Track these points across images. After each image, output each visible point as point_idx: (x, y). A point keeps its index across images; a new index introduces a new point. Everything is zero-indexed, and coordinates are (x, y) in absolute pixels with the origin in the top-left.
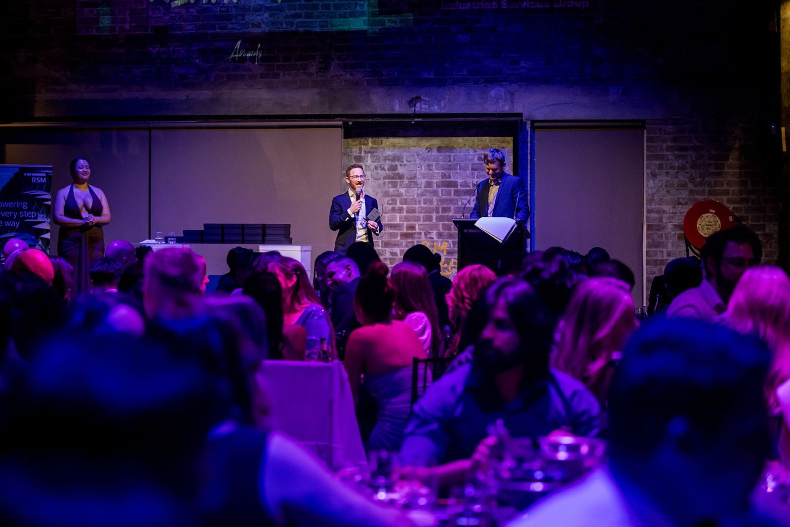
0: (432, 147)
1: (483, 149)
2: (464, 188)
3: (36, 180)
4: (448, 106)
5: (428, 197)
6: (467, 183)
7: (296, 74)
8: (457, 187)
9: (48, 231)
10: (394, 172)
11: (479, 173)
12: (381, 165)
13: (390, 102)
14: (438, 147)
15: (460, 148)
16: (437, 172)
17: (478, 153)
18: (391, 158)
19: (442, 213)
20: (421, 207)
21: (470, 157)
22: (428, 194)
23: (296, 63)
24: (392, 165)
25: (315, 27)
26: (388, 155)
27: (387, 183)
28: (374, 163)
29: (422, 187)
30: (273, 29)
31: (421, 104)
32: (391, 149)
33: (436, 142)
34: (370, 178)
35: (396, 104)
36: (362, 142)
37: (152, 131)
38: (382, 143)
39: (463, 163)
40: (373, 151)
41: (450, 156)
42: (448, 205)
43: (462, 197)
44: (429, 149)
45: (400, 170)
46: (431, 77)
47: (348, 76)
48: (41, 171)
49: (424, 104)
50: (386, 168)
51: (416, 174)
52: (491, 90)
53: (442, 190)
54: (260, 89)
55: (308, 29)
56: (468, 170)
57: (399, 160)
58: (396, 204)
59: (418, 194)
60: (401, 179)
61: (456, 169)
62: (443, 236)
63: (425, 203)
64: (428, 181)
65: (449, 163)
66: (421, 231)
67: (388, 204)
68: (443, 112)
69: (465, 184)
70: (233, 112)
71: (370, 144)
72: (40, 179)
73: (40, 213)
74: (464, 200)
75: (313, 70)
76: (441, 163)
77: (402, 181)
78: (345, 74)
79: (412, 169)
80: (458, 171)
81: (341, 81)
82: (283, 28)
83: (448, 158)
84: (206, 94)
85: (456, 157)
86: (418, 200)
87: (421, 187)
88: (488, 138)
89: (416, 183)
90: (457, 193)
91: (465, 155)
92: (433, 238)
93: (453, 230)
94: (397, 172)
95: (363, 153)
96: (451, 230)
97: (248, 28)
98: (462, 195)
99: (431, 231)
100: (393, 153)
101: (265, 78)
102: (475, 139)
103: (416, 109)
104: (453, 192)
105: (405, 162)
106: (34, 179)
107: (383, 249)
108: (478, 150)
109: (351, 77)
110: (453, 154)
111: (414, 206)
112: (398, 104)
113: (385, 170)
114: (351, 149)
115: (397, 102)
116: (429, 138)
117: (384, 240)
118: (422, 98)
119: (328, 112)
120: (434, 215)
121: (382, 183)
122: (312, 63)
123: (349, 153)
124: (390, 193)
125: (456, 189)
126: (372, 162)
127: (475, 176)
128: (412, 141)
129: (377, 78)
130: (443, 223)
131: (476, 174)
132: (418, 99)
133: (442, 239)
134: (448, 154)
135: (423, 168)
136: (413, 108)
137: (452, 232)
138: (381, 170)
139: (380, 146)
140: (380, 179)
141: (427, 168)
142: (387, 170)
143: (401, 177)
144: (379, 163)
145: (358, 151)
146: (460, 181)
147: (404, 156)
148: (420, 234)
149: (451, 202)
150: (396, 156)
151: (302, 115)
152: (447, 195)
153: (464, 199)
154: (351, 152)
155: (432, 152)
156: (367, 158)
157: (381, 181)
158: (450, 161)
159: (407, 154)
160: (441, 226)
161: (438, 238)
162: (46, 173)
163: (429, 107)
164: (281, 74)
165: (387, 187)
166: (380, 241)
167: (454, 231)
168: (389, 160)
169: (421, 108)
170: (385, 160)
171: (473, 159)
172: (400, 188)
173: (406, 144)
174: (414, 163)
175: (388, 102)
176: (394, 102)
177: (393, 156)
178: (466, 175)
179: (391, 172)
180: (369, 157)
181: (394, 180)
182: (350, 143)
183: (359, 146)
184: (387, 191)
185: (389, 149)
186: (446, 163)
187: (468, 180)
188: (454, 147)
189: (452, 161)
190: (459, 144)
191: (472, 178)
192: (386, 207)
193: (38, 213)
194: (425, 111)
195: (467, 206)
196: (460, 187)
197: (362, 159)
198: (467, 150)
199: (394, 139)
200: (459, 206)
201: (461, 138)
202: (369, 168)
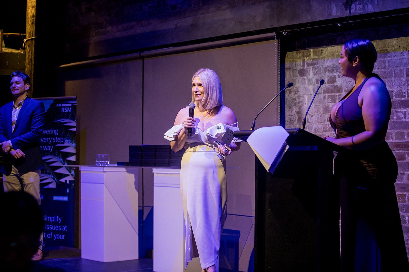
2: (400, 99)
3: (65, 110)
4: (381, 3)
6: (402, 92)
9: (72, 154)
10: (333, 84)
12: (321, 78)
13: (328, 7)
15: (395, 51)
18: (330, 69)
21: (405, 61)
24: (331, 77)
26: (328, 66)
27: (327, 97)
28: (315, 76)
31: (355, 5)
32: (330, 59)
36: (305, 53)
37: (145, 60)
38: (322, 53)
39: (398, 70)
40: (315, 62)
41: (384, 62)
43: (398, 110)
45: (339, 82)
48: (68, 102)
49: (358, 5)
50: (326, 80)
54: (225, 9)
56: (403, 76)
57: (337, 71)
60: (339, 92)
61: (391, 77)
65: (384, 70)
68: (377, 10)
69: (401, 94)
71: (312, 56)
72: (67, 109)
73: (66, 139)
74: (400, 114)
77: (340, 95)
80: (393, 79)
83: (383, 64)
85: (390, 63)
91: (400, 59)
94: (335, 84)
95: (306, 65)
98: (397, 108)
100: (332, 63)
103: (351, 12)
106: (63, 109)
110: (388, 59)
112: (335, 8)
114: (296, 62)
115: (334, 6)
121: (323, 97)
123: (294, 66)
126: (314, 75)
134: (383, 59)
136: (348, 11)
139: (321, 57)
140: (321, 93)
142: (326, 83)
143: (339, 90)
144: (320, 76)
145: (302, 64)
146: (395, 90)
150: (335, 66)
153: (400, 112)
154: (296, 66)
156: (310, 71)
158: (385, 67)
162: (72, 104)
163: (364, 7)
165: (327, 102)
168: (328, 71)
169: (356, 9)
170: (325, 72)
175: (326, 7)
176: (331, 6)
177: (332, 66)
178: (401, 82)
179: (330, 85)
180: (311, 69)
181: (333, 94)
182: (295, 56)
183: (302, 59)
184: (327, 106)
185: (328, 59)
186: (381, 70)
187: (403, 89)
188: (389, 50)
189: (387, 68)
190: (393, 46)
191: (407, 87)
192: (326, 125)
193: (65, 139)
194: (359, 12)
195: (403, 120)
196: (396, 98)
197: (305, 72)
198: (402, 53)
199: (333, 47)
200: (394, 121)
201: (396, 39)
202: (311, 82)
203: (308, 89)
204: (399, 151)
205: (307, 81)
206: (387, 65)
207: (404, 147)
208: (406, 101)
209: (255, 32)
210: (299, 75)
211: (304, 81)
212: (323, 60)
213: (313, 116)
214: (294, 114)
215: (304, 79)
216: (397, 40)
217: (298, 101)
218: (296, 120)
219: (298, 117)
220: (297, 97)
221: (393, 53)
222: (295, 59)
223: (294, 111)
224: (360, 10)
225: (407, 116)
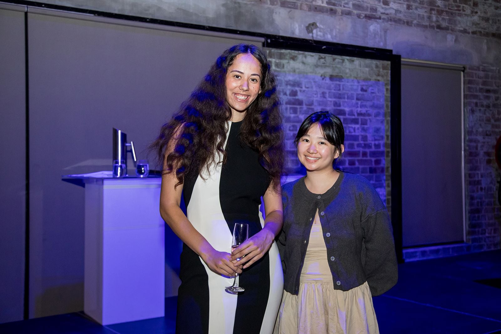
0: (325, 75)
1: (364, 80)
2: (351, 117)
8: (346, 114)
10: (294, 97)
11: (362, 103)
12: (283, 90)
13: (291, 25)
14: (331, 75)
16: (330, 99)
17: (361, 84)
21: (355, 87)
24: (292, 91)
26: (289, 80)
31: (317, 31)
32: (291, 73)
33: (329, 70)
35: (296, 27)
39: (350, 93)
41: (339, 85)
43: (350, 125)
44: (323, 77)
45: (300, 96)
46: (324, 5)
49: (319, 31)
50: (288, 93)
51: (313, 101)
52: (370, 25)
56: (353, 99)
57: (298, 86)
60: (300, 105)
61: (344, 98)
65: (339, 92)
67: (290, 130)
68: (335, 41)
69: (351, 113)
74: (351, 128)
76: (333, 91)
77: (301, 108)
79: (310, 96)
80: (346, 100)
83: (338, 87)
85: (344, 87)
89: (313, 110)
90: (345, 121)
91: (351, 85)
94: (297, 97)
100: (294, 78)
103: (313, 36)
108: (360, 81)
110: (342, 83)
112: (298, 28)
113: (287, 95)
118: (318, 25)
119: (234, 28)
121: (285, 108)
124: (291, 120)
125: (344, 117)
131: (359, 103)
132: (314, 25)
134: (338, 83)
135: (319, 95)
136: (311, 35)
138: (283, 95)
140: (283, 104)
143: (300, 103)
146: (347, 109)
150: (296, 81)
155: (326, 80)
158: (340, 90)
163: (323, 35)
165: (288, 113)
167: (344, 158)
168: (290, 85)
169: (317, 35)
170: (287, 85)
171: (357, 90)
172: (300, 114)
175: (289, 25)
176: (294, 25)
177: (294, 81)
178: (352, 104)
179: (292, 97)
181: (295, 106)
184: (289, 117)
186: (336, 91)
187: (354, 109)
188: (343, 76)
190: (346, 74)
191: (357, 108)
192: (288, 134)
195: (353, 133)
196: (348, 115)
204: (351, 158)
207: (355, 155)
208: (355, 119)
224: (321, 36)
225: (357, 131)
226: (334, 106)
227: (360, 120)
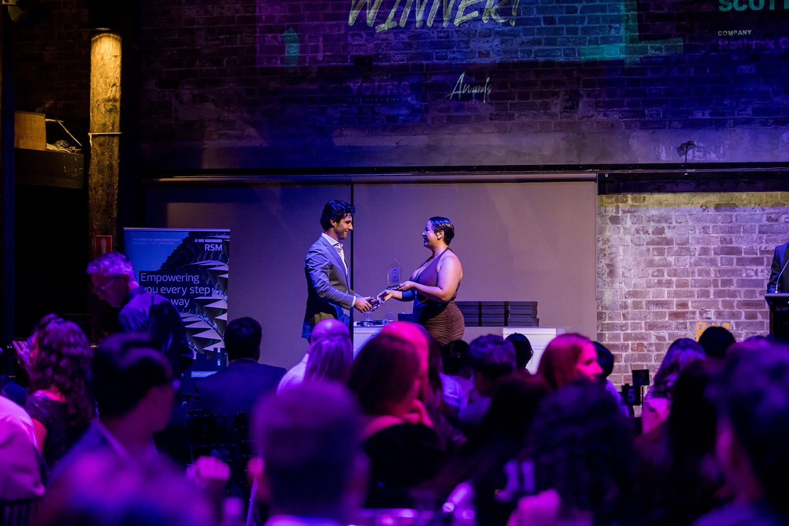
0: (708, 205)
1: (773, 206)
2: (750, 256)
3: (210, 248)
4: (728, 153)
5: (704, 267)
6: (753, 249)
7: (535, 115)
8: (740, 253)
10: (660, 236)
11: (769, 236)
12: (643, 228)
13: (655, 149)
14: (716, 204)
15: (744, 205)
16: (715, 235)
17: (767, 211)
18: (656, 219)
19: (722, 287)
20: (694, 280)
21: (757, 217)
22: (703, 264)
23: (536, 101)
24: (657, 228)
25: (559, 56)
26: (653, 215)
27: (651, 250)
28: (635, 225)
29: (697, 254)
30: (505, 59)
31: (694, 153)
32: (656, 207)
33: (714, 198)
34: (630, 244)
35: (662, 150)
36: (620, 198)
37: (355, 187)
38: (644, 200)
39: (748, 225)
40: (633, 210)
41: (731, 216)
42: (729, 276)
43: (747, 267)
44: (705, 208)
45: (668, 234)
46: (705, 117)
47: (601, 117)
48: (216, 236)
49: (697, 151)
50: (650, 231)
51: (688, 239)
52: (783, 133)
53: (722, 258)
54: (490, 133)
55: (550, 58)
56: (754, 233)
57: (666, 221)
58: (663, 275)
59: (690, 263)
60: (669, 244)
61: (739, 232)
62: (723, 315)
63: (700, 275)
64: (703, 247)
65: (730, 225)
66: (695, 310)
67: (653, 276)
68: (722, 160)
69: (751, 251)
70: (455, 163)
71: (630, 202)
72: (215, 246)
74: (749, 271)
75: (556, 109)
76: (720, 224)
77: (671, 248)
78: (597, 115)
79: (683, 233)
80: (742, 234)
81: (593, 124)
82: (517, 58)
83: (728, 218)
84: (421, 140)
85: (738, 218)
86: (691, 271)
87: (694, 255)
88: (779, 193)
89: (688, 250)
90: (740, 262)
91: (751, 215)
92: (711, 318)
93: (735, 308)
94: (663, 236)
95: (621, 212)
96: (734, 309)
97: (473, 58)
98: (747, 265)
99: (708, 310)
100: (659, 212)
101: (496, 119)
102: (763, 195)
103: (687, 158)
104: (735, 261)
105: (674, 224)
106: (207, 246)
107: (648, 332)
108: (766, 208)
109: (605, 118)
110: (736, 213)
111: (685, 278)
112: (664, 152)
113: (649, 234)
114: (605, 207)
115: (664, 149)
116: (704, 194)
117: (648, 320)
118: (695, 143)
119: (576, 162)
120: (712, 290)
121: (646, 249)
122: (556, 101)
123: (603, 213)
124: (655, 263)
125: (739, 257)
126: (633, 223)
127: (764, 241)
128: (683, 197)
129: (638, 119)
130: (723, 299)
131: (764, 238)
132: (689, 145)
133: (723, 319)
134: (728, 213)
135: (697, 231)
136: (684, 157)
137: (734, 311)
138: (644, 234)
139: (643, 204)
140: (643, 245)
141: (702, 230)
142: (651, 234)
143: (669, 242)
144: (642, 225)
145: (614, 211)
146: (744, 247)
147: (673, 217)
148: (694, 313)
149: (733, 273)
150: (662, 216)
151: (543, 165)
152: (728, 265)
153: (749, 269)
154: (605, 212)
155: (708, 212)
156: (626, 218)
157: (644, 248)
158: (731, 222)
159: (677, 214)
160: (720, 303)
161: (717, 318)
162: (223, 239)
163: (704, 155)
164: (516, 115)
165: (651, 255)
166: (643, 321)
167: (737, 310)
168: (653, 221)
169: (694, 156)
170: (649, 221)
171: (760, 220)
172: (668, 256)
173: (674, 201)
174: (685, 224)
175: (652, 148)
176: (659, 149)
177: (659, 216)
178: (752, 239)
179: (656, 236)
180: (629, 217)
181: (661, 247)
182: (604, 200)
183: (615, 205)
184: (652, 260)
185: (653, 207)
186: (726, 224)
187: (754, 246)
188: (736, 204)
189: (734, 222)
190: (743, 201)
191: (760, 244)
192: (650, 280)
193: (213, 289)
194: (698, 159)
195: (753, 278)
196: (745, 254)
197: (619, 219)
198: (753, 208)
199: (660, 195)
200: (743, 278)
201: (746, 193)
202: (629, 231)
203: (624, 239)
204: (749, 310)
205: (622, 230)
206: (734, 219)
207: (756, 306)
208: (758, 258)
209: (542, 166)
210: (610, 222)
211: (618, 230)
212: (645, 209)
213: (631, 270)
214: (603, 266)
215: (618, 227)
216: (748, 194)
217: (609, 251)
218: (606, 273)
219: (608, 271)
220: (607, 247)
221: (742, 208)
222: (604, 204)
223: (603, 263)
224: (700, 157)
225: (760, 274)
226: (722, 242)
227: (765, 260)
